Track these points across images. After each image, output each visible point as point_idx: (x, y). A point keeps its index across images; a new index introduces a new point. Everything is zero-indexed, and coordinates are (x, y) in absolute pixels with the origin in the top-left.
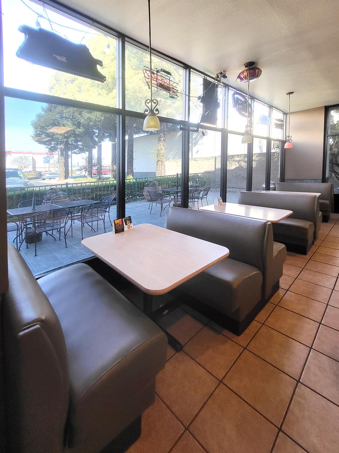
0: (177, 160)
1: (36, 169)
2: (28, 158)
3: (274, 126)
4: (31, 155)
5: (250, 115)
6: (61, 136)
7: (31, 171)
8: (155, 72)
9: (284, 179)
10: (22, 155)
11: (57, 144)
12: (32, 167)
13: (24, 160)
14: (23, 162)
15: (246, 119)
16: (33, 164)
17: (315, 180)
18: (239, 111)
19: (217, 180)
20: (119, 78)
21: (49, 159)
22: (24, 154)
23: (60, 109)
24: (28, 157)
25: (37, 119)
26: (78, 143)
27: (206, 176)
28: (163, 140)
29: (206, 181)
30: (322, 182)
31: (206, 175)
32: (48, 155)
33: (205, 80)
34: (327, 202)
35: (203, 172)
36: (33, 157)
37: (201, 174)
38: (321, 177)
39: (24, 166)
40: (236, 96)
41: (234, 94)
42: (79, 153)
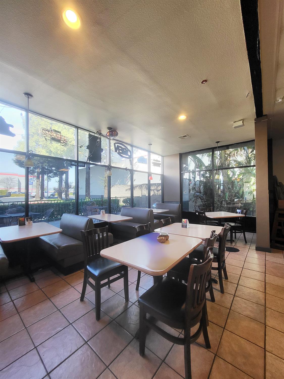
1: (21, 190)
2: (14, 180)
3: (153, 165)
4: (17, 177)
5: (130, 157)
6: (37, 162)
7: (16, 192)
9: (164, 201)
10: (8, 176)
11: (35, 168)
12: (18, 188)
13: (10, 181)
14: (9, 183)
15: (128, 160)
16: (18, 185)
17: (177, 202)
19: (143, 203)
20: (25, 134)
21: (32, 181)
22: (10, 176)
23: (37, 138)
24: (13, 178)
25: (18, 145)
26: (53, 168)
31: (137, 198)
32: (32, 178)
33: (90, 135)
36: (18, 179)
38: (179, 200)
39: (10, 187)
40: (116, 145)
41: (115, 143)
42: (54, 177)
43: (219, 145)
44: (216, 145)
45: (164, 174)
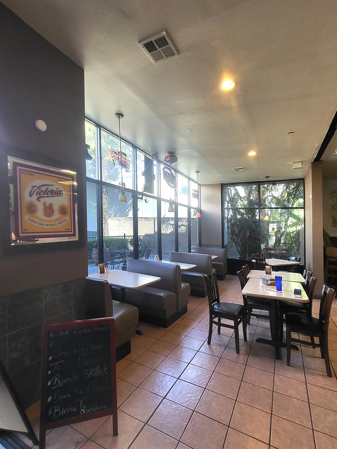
0: (120, 219)
5: (175, 187)
8: (118, 153)
9: (201, 245)
15: (173, 189)
17: (218, 246)
18: (168, 182)
20: (98, 157)
27: (147, 240)
28: (105, 191)
29: (147, 245)
30: (222, 248)
31: (147, 238)
33: (145, 157)
34: (222, 264)
35: (144, 235)
37: (143, 237)
38: (221, 244)
40: (165, 170)
41: (164, 169)
43: (269, 179)
44: (266, 180)
45: (201, 209)
